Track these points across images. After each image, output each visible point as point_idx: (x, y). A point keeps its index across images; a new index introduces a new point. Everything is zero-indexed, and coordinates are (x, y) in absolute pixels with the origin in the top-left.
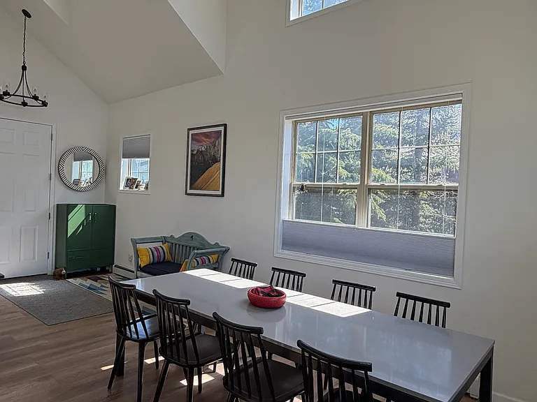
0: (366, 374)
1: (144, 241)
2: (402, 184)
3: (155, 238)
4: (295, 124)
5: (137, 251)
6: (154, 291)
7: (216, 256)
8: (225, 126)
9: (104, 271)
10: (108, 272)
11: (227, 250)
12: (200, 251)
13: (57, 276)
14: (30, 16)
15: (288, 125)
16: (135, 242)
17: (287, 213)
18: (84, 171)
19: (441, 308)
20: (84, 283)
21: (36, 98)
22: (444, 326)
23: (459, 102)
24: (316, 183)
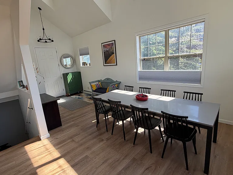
0: (186, 119)
1: (93, 82)
2: (181, 54)
3: (96, 81)
4: (140, 37)
5: (91, 86)
6: (108, 99)
7: (117, 85)
8: (115, 41)
9: (81, 92)
10: (82, 93)
11: (120, 82)
12: (112, 84)
13: (67, 96)
14: (41, 10)
15: (138, 38)
16: (90, 83)
17: (140, 69)
18: (68, 61)
19: (200, 95)
20: (76, 97)
21: (50, 39)
22: (201, 101)
23: (204, 21)
24: (149, 57)
